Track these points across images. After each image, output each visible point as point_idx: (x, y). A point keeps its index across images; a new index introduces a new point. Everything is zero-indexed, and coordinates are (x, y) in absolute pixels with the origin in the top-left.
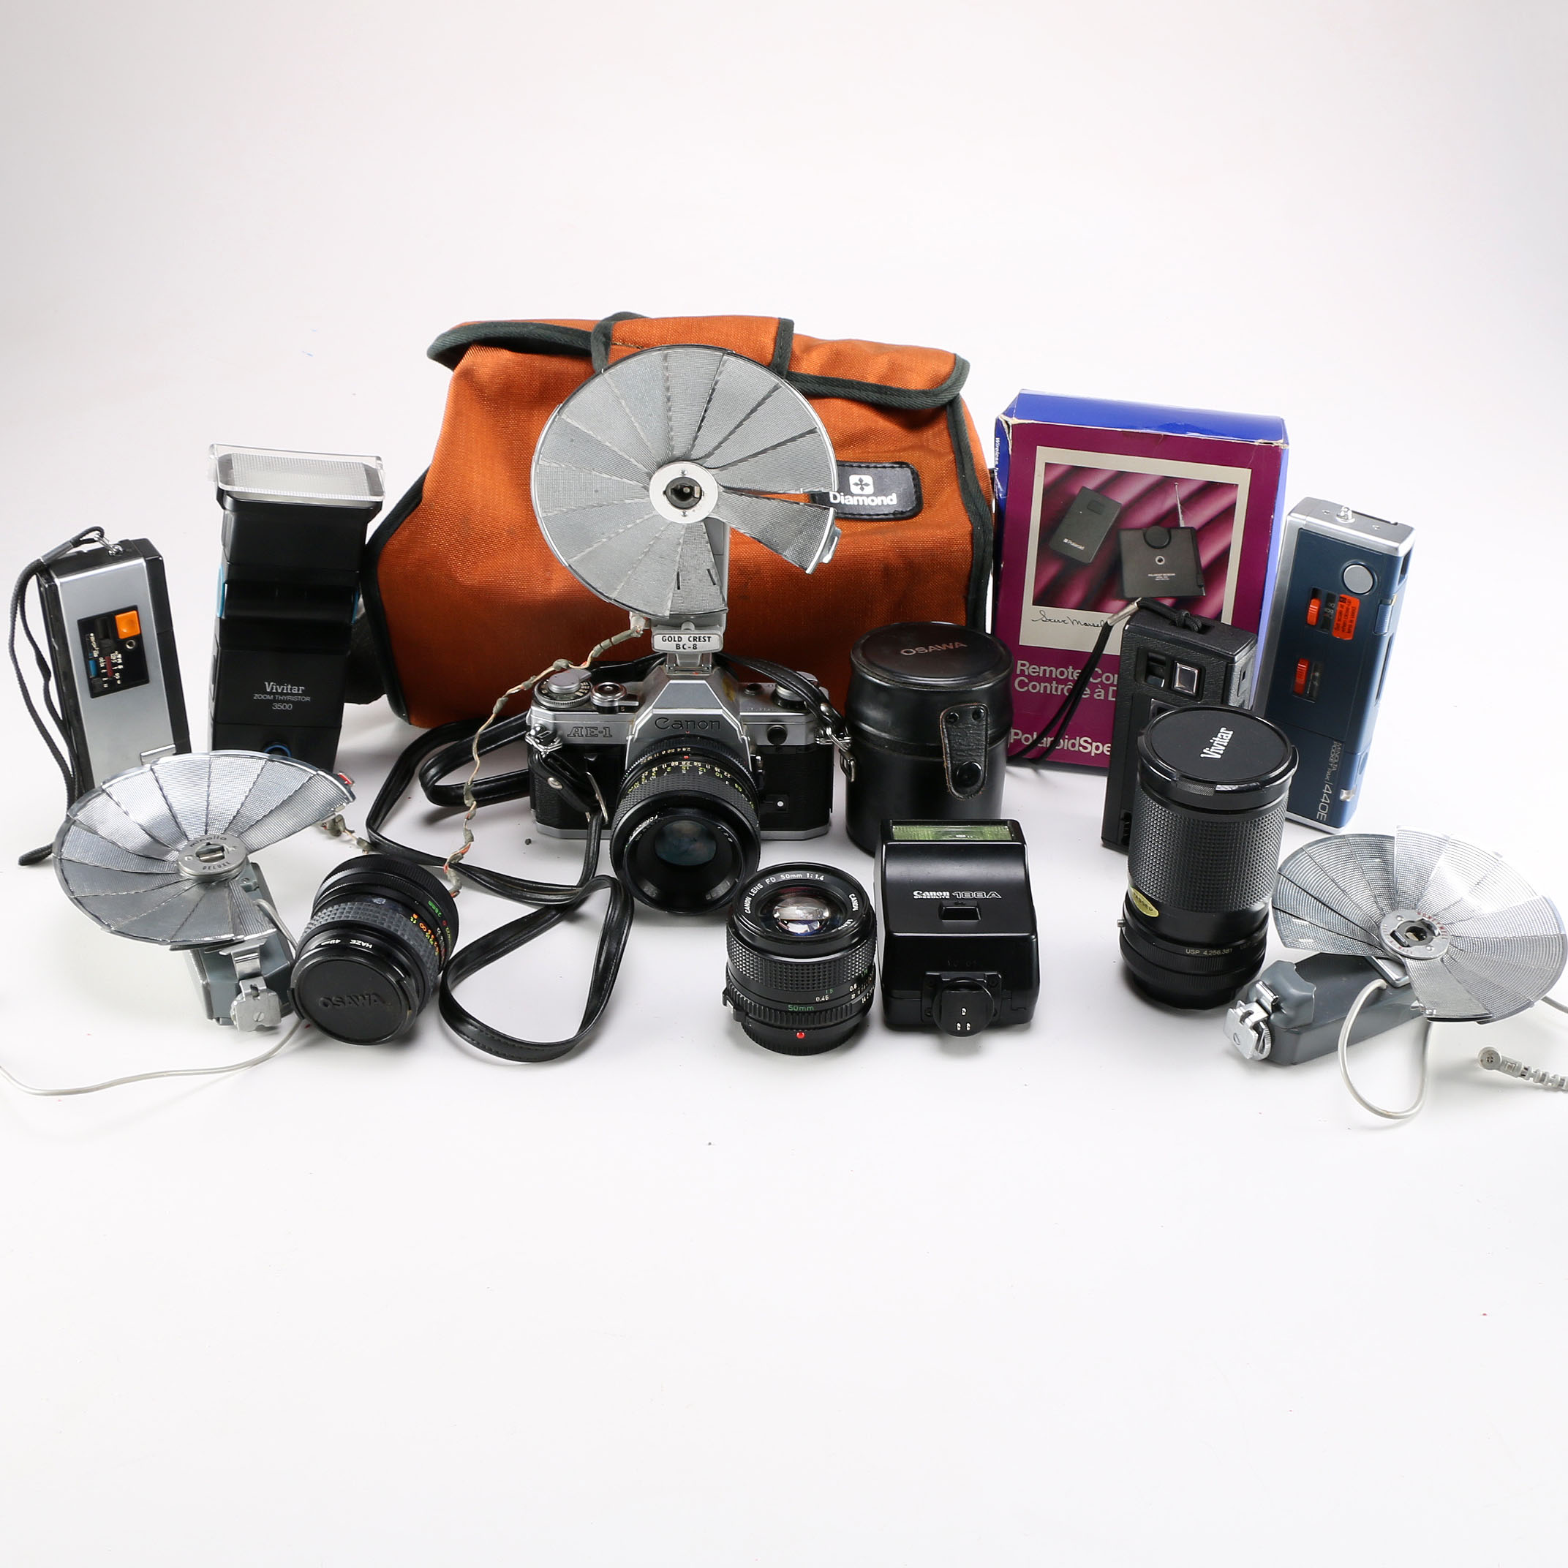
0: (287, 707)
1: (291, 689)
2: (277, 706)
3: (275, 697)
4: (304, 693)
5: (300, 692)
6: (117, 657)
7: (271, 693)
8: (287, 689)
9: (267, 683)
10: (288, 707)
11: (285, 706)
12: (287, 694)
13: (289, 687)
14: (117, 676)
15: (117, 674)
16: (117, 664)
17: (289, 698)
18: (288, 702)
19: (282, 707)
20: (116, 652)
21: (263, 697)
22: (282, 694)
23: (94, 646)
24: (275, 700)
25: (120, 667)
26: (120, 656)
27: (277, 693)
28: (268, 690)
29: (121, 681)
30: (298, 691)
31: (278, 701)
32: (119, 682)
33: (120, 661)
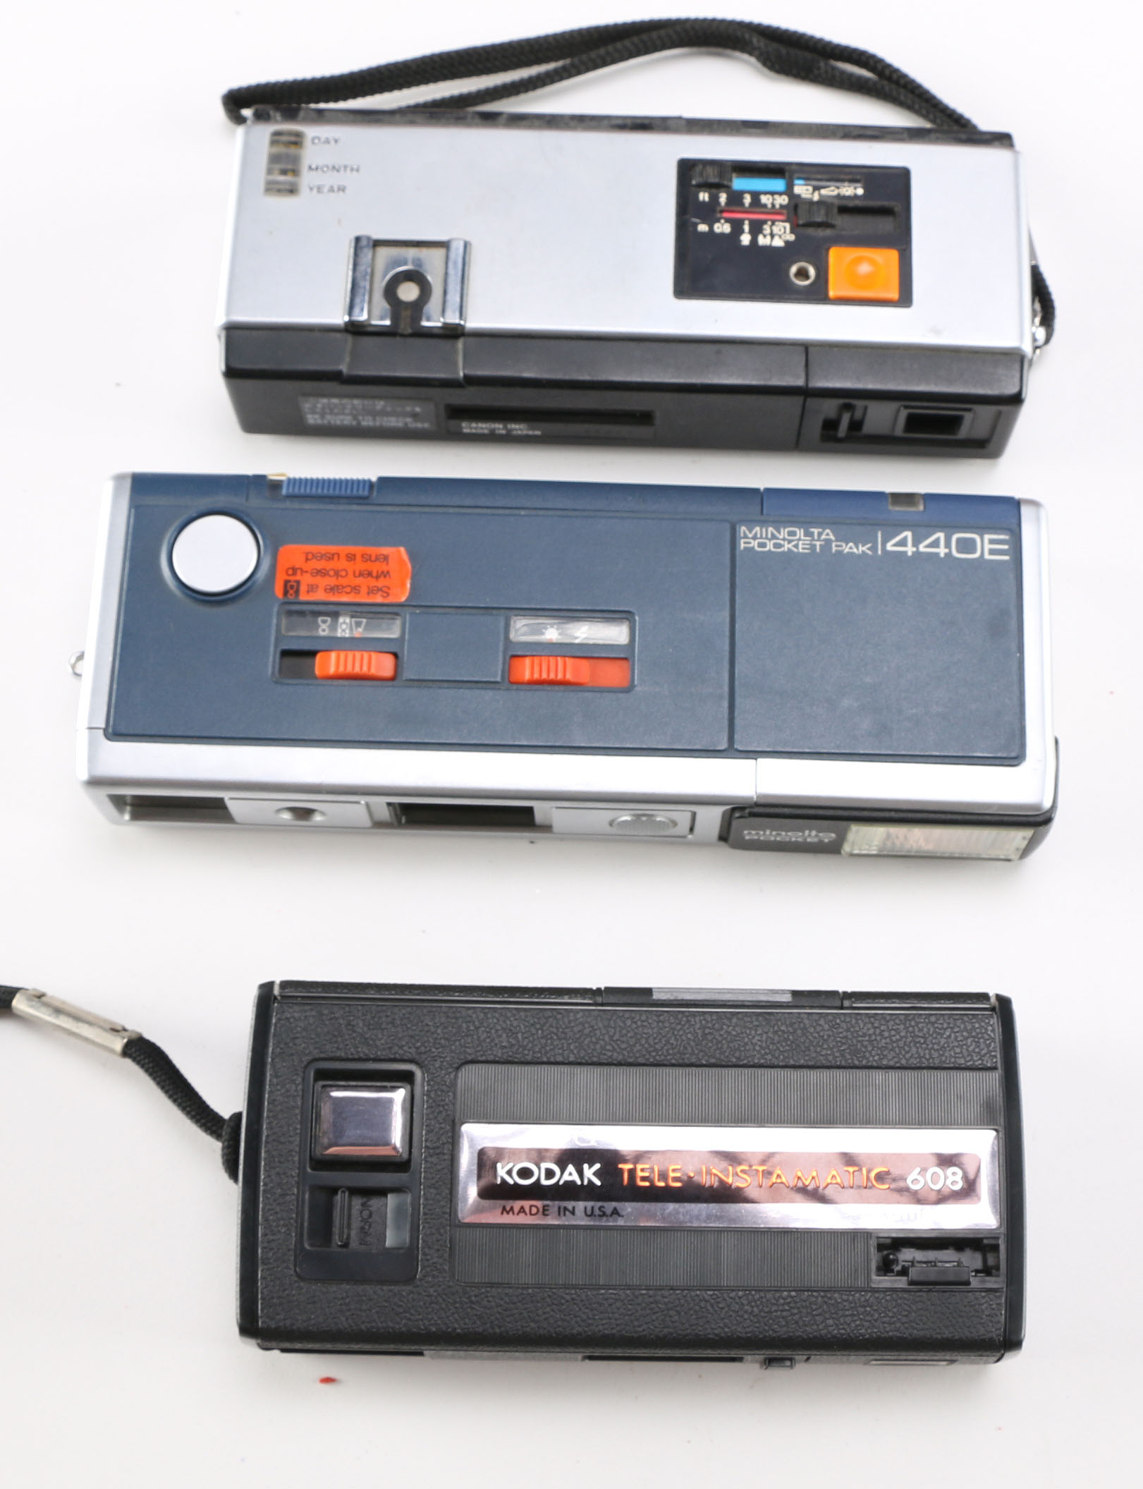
6: (778, 235)
14: (723, 228)
15: (726, 228)
16: (756, 229)
20: (791, 238)
23: (823, 192)
25: (746, 239)
26: (778, 242)
29: (703, 234)
32: (703, 228)
33: (762, 241)
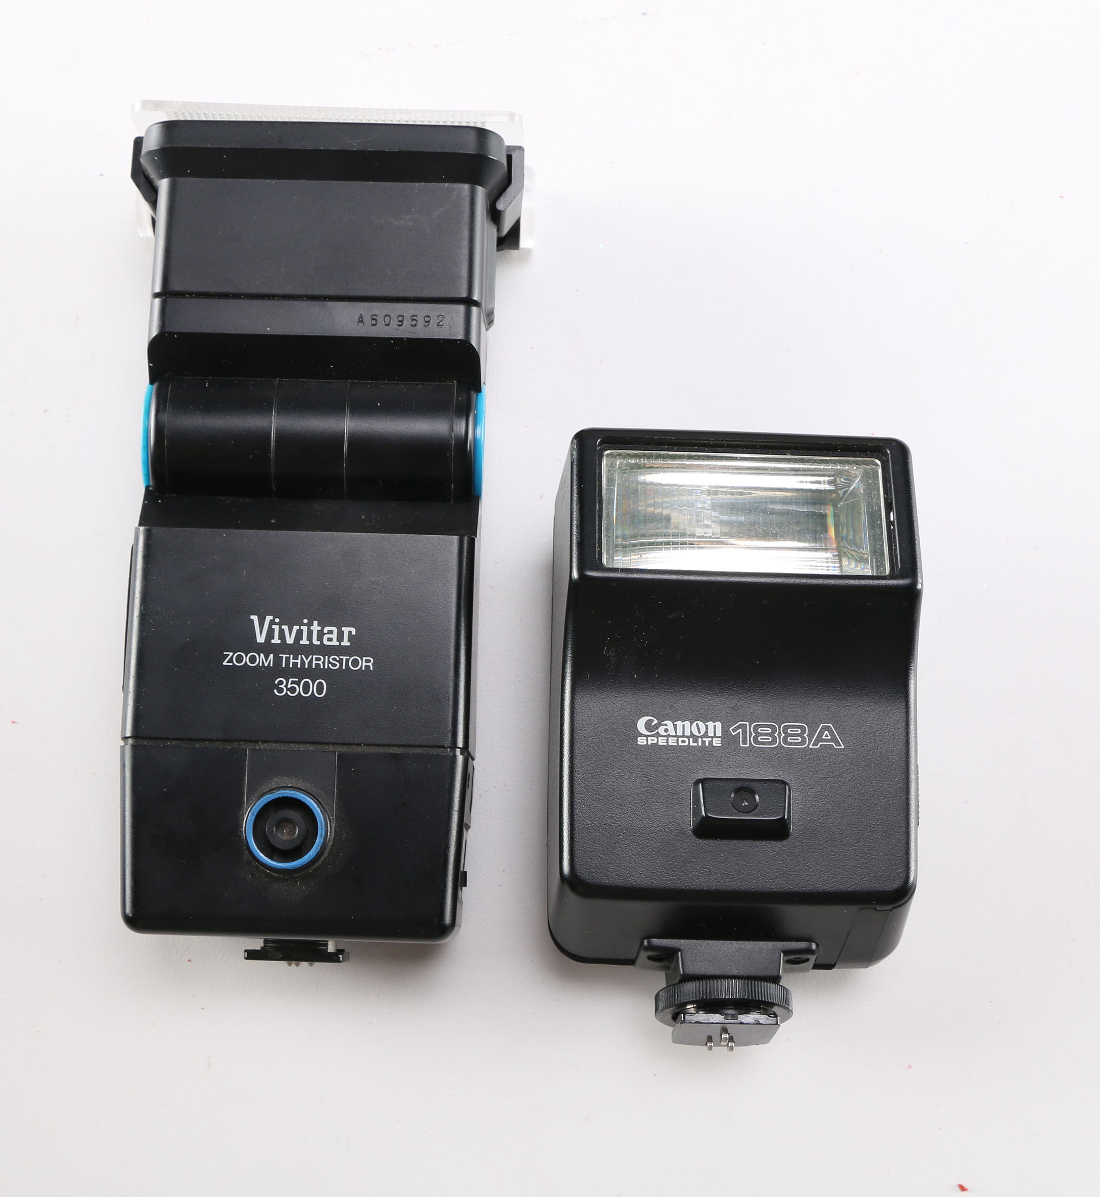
0: (313, 688)
1: (321, 635)
2: (286, 687)
3: (277, 660)
4: (357, 648)
5: (346, 643)
7: (267, 648)
8: (310, 633)
9: (255, 618)
10: (315, 689)
11: (306, 688)
12: (310, 650)
13: (315, 627)
17: (316, 660)
18: (314, 673)
19: (299, 690)
21: (246, 659)
22: (296, 649)
24: (278, 670)
27: (283, 647)
28: (261, 639)
30: (340, 637)
31: (289, 672)
